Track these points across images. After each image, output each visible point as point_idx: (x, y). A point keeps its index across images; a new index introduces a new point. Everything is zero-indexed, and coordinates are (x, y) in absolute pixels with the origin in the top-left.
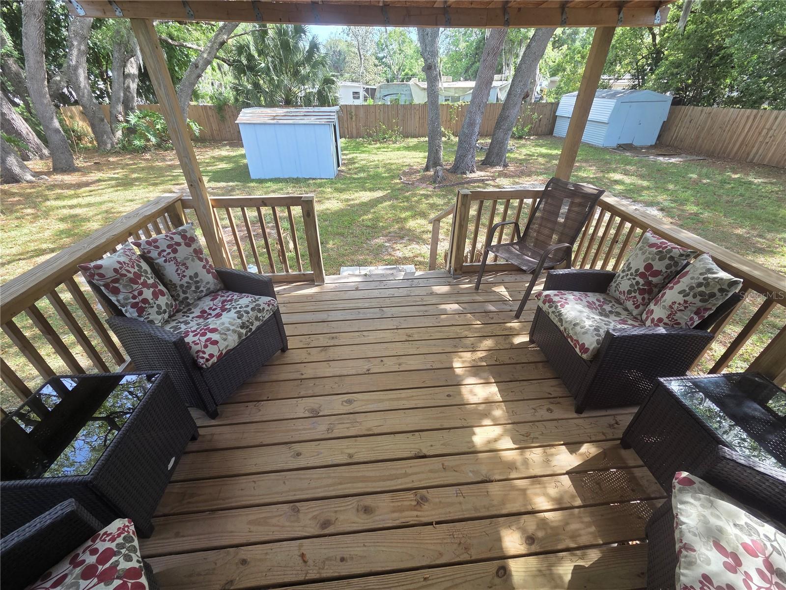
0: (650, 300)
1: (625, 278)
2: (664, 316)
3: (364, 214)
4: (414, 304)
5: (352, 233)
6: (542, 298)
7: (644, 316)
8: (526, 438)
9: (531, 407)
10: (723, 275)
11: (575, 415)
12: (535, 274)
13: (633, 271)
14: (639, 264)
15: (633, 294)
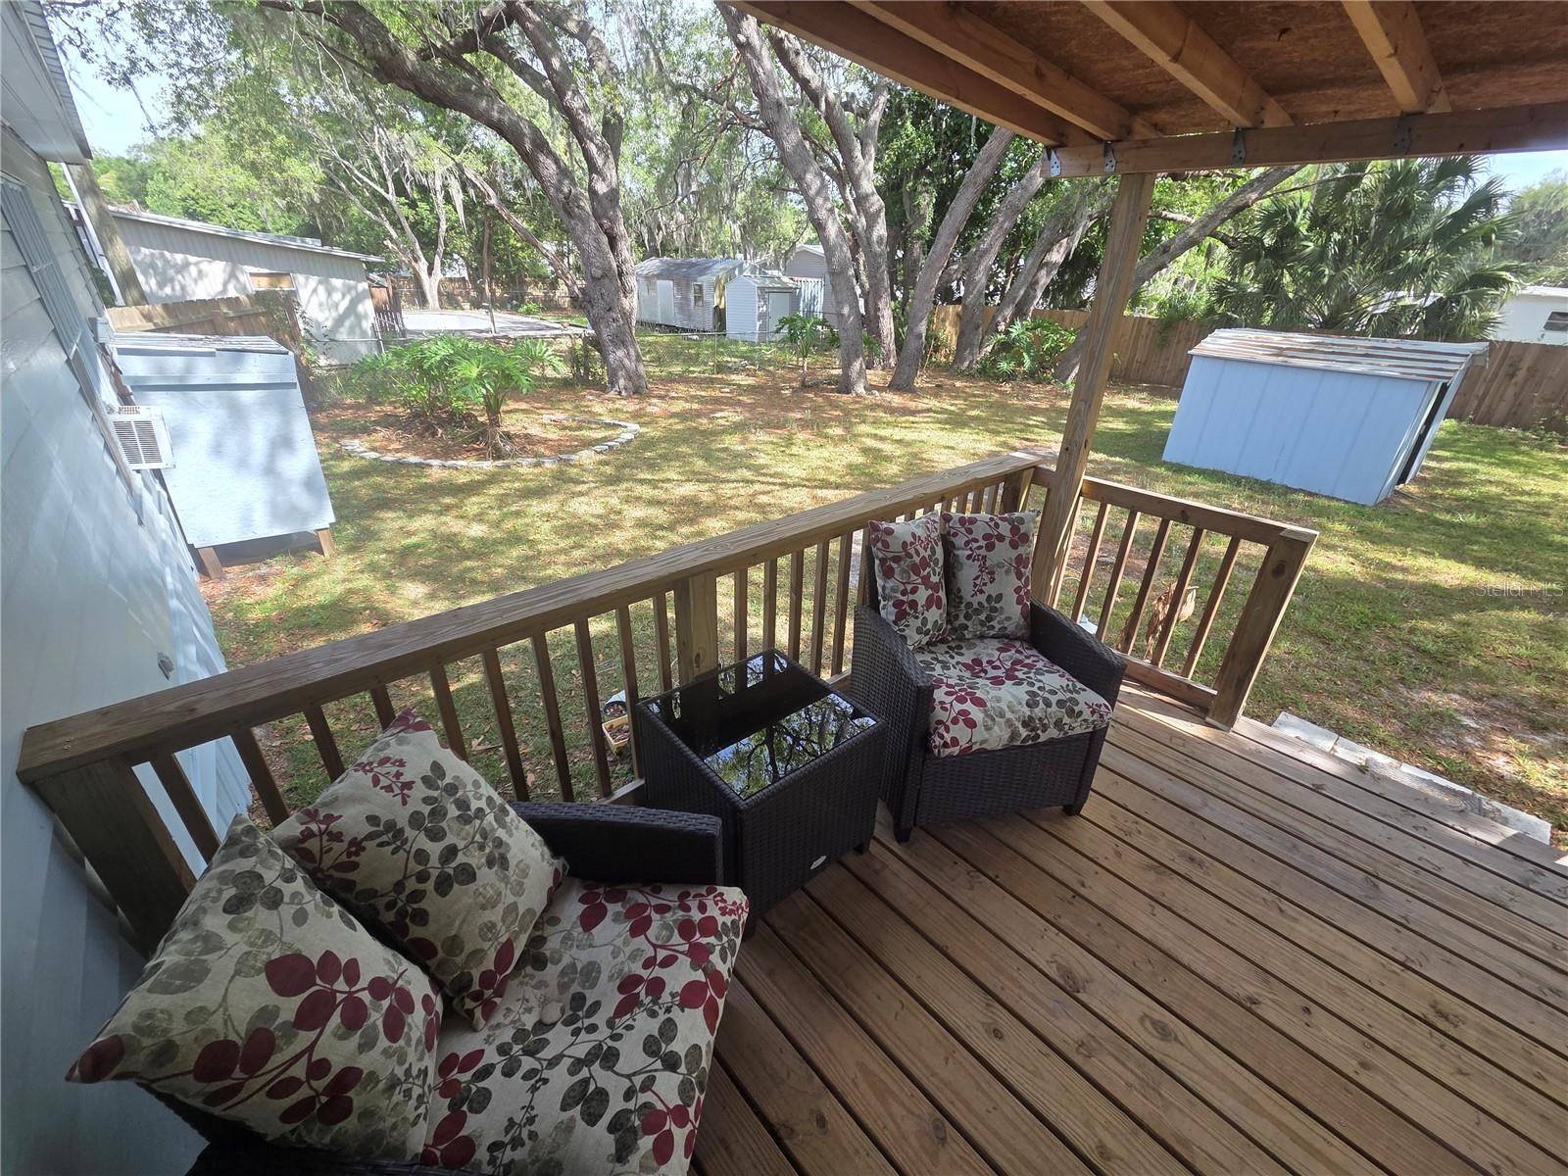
3: (1425, 616)
5: (1359, 648)
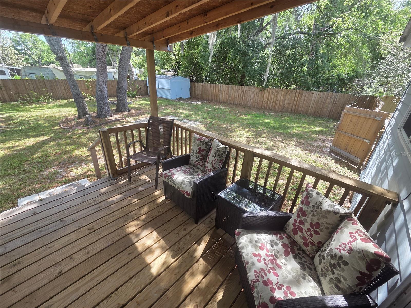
0: (205, 162)
1: (194, 156)
2: (211, 167)
4: (90, 206)
6: (163, 176)
7: (205, 169)
8: (178, 252)
9: (176, 233)
10: (222, 146)
11: (196, 225)
12: (157, 164)
13: (195, 152)
14: (196, 149)
15: (199, 162)
